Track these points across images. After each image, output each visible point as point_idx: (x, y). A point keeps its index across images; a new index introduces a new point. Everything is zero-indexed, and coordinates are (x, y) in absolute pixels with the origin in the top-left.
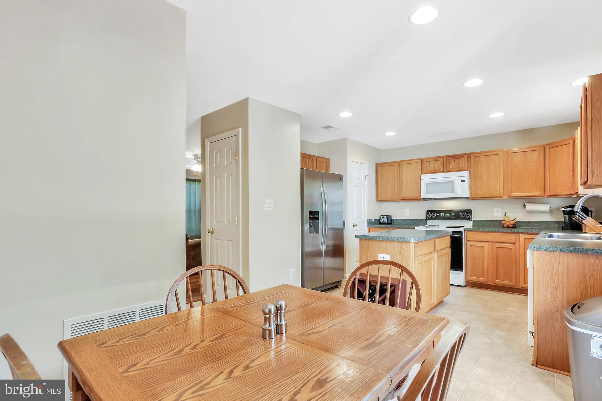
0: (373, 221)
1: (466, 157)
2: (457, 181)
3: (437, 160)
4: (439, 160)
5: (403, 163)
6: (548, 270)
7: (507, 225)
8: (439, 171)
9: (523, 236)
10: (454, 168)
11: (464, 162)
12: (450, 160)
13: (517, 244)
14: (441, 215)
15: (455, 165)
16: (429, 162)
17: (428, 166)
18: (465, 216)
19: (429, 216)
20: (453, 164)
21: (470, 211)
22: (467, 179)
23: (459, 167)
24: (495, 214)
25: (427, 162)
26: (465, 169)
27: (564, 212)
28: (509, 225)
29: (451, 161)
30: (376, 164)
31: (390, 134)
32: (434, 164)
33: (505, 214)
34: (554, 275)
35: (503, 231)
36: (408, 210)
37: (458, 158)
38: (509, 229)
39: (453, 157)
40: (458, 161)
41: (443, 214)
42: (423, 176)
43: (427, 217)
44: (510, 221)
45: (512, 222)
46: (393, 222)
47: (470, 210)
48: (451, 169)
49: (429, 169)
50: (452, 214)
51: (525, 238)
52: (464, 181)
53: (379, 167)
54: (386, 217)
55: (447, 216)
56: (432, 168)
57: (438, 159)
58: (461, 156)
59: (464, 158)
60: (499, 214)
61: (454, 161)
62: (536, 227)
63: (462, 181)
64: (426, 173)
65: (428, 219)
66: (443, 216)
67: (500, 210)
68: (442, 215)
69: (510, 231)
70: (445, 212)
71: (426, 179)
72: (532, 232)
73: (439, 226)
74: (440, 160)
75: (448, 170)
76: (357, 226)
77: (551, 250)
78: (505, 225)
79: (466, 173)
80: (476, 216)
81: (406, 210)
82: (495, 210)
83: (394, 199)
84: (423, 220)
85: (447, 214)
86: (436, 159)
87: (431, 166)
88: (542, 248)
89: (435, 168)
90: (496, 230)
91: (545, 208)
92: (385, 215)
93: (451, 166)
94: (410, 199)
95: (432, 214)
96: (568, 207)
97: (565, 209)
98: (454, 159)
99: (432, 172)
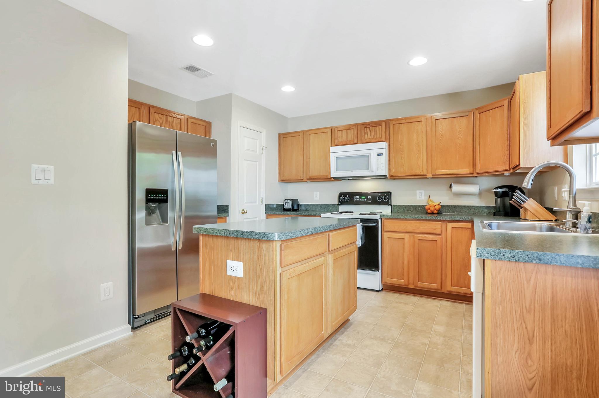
0: (275, 206)
1: (384, 124)
2: (373, 155)
3: (349, 129)
4: (352, 129)
5: (310, 132)
6: (513, 299)
7: (431, 211)
8: (352, 143)
9: (450, 225)
10: (370, 139)
11: (381, 131)
12: (365, 128)
13: (443, 235)
14: (355, 199)
15: (371, 135)
16: (341, 132)
17: (339, 136)
18: (383, 200)
19: (342, 200)
20: (368, 135)
21: (389, 194)
22: (385, 152)
23: (375, 137)
24: (418, 198)
25: (338, 131)
26: (382, 140)
27: (496, 194)
28: (434, 211)
29: (366, 130)
30: (279, 134)
31: (288, 89)
32: (347, 134)
33: (429, 197)
34: (525, 311)
35: (427, 218)
36: (318, 193)
37: (375, 126)
38: (433, 215)
39: (369, 125)
40: (375, 129)
41: (358, 198)
42: (333, 149)
43: (339, 201)
44: (435, 206)
45: (437, 207)
46: (300, 208)
47: (390, 192)
48: (366, 139)
49: (340, 140)
50: (368, 198)
51: (452, 227)
52: (381, 154)
53: (282, 138)
54: (290, 201)
55: (362, 200)
56: (345, 139)
58: (378, 124)
59: (381, 126)
60: (423, 198)
61: (370, 130)
62: (463, 213)
63: (378, 155)
64: (336, 146)
65: (340, 203)
66: (358, 200)
67: (423, 192)
69: (434, 219)
70: (360, 194)
71: (336, 152)
72: (460, 220)
73: (352, 212)
74: (353, 129)
75: (362, 141)
76: (247, 212)
77: (521, 259)
78: (429, 211)
79: (384, 145)
80: (396, 200)
81: (315, 193)
82: (418, 192)
83: (299, 178)
84: (335, 205)
85: (363, 198)
86: (349, 128)
87: (343, 136)
88: (502, 254)
89: (347, 139)
90: (418, 216)
91: (474, 189)
92: (289, 199)
93: (366, 136)
94: (318, 178)
95: (345, 197)
96: (501, 187)
97: (498, 190)
98: (369, 127)
99: (344, 144)
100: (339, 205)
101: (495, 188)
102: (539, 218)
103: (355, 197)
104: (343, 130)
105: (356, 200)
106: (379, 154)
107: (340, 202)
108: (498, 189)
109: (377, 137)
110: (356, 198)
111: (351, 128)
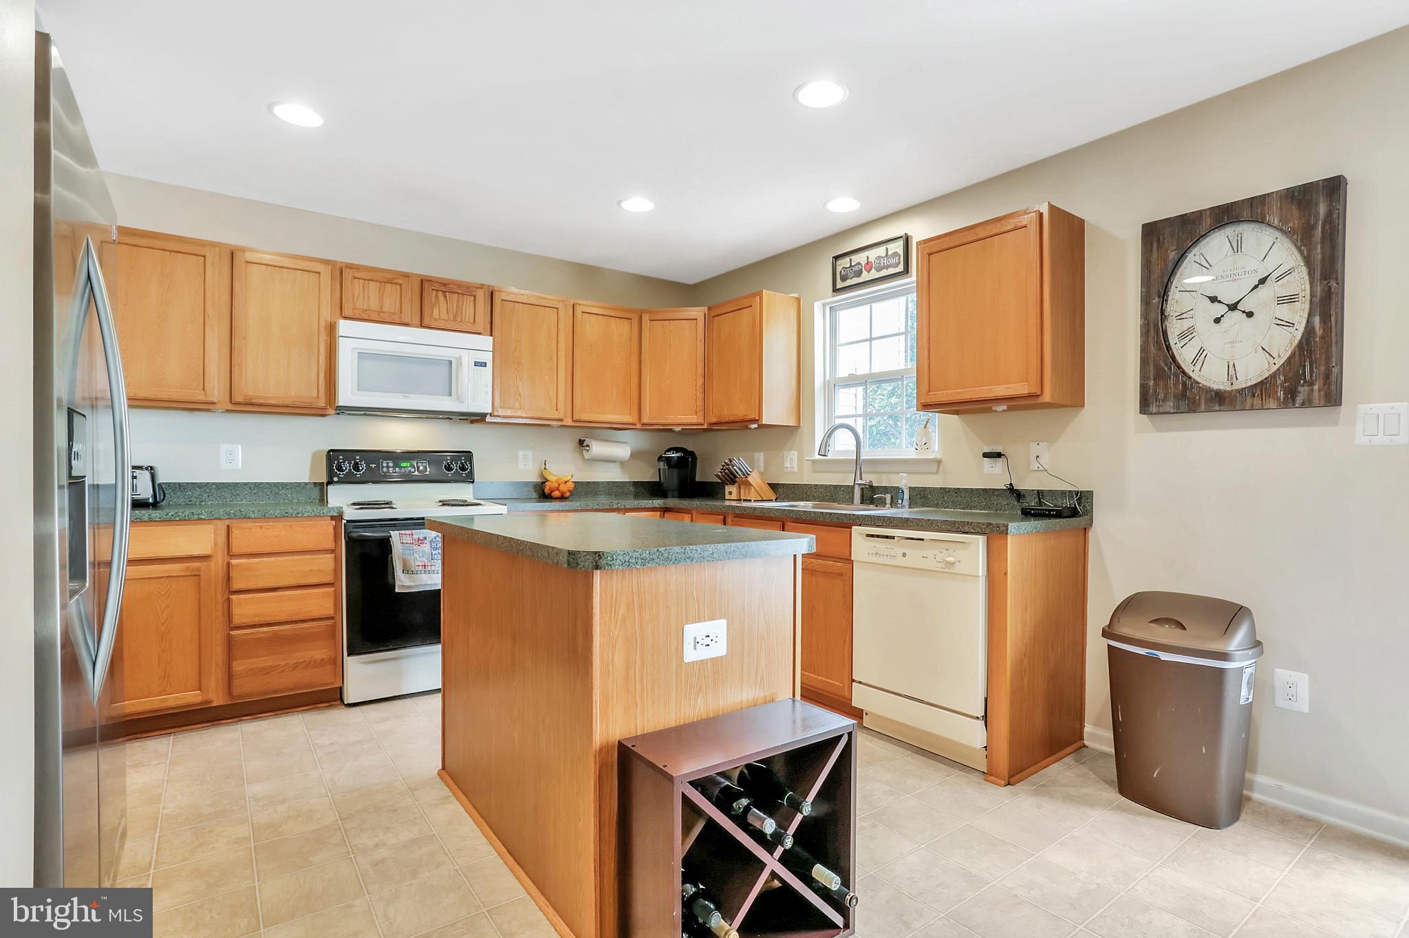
1: (481, 296)
2: (467, 359)
3: (390, 281)
4: (397, 284)
8: (398, 320)
10: (446, 320)
11: (473, 309)
12: (434, 292)
14: (383, 467)
15: (447, 312)
16: (362, 281)
17: (356, 295)
18: (457, 469)
19: (340, 469)
20: (440, 308)
21: (468, 455)
22: (488, 357)
23: (460, 319)
24: (521, 465)
25: (355, 278)
26: (478, 329)
27: (665, 461)
28: (565, 493)
29: (437, 297)
32: (381, 293)
33: (545, 464)
36: (240, 449)
37: (458, 293)
39: (446, 287)
40: (458, 301)
41: (391, 465)
42: (344, 327)
43: (331, 474)
44: (566, 482)
45: (571, 485)
47: (469, 452)
48: (436, 320)
49: (361, 304)
52: (484, 365)
54: (146, 476)
55: (403, 470)
56: (374, 303)
57: (395, 279)
58: (466, 289)
59: (474, 296)
60: (531, 467)
61: (445, 297)
63: (476, 364)
65: (336, 479)
66: (391, 470)
67: (530, 453)
68: (388, 467)
70: (393, 456)
71: (357, 337)
74: (401, 285)
75: (425, 322)
78: (556, 494)
79: (484, 342)
80: (485, 472)
82: (521, 453)
83: (201, 397)
84: (306, 484)
85: (404, 464)
86: (391, 278)
87: (371, 297)
89: (381, 308)
91: (623, 451)
92: (145, 468)
93: (436, 311)
94: (280, 403)
95: (350, 463)
96: (677, 450)
97: (673, 455)
98: (444, 292)
99: (373, 318)
100: (330, 482)
101: (667, 451)
102: (761, 497)
103: (382, 462)
104: (369, 280)
105: (385, 469)
106: (478, 362)
107: (338, 476)
108: (673, 453)
109: (464, 320)
110: (385, 465)
111: (394, 281)
